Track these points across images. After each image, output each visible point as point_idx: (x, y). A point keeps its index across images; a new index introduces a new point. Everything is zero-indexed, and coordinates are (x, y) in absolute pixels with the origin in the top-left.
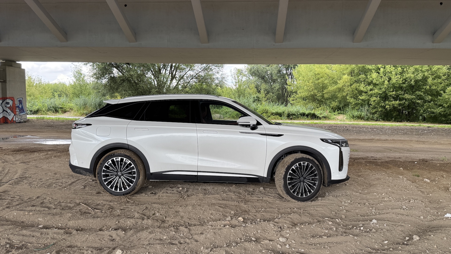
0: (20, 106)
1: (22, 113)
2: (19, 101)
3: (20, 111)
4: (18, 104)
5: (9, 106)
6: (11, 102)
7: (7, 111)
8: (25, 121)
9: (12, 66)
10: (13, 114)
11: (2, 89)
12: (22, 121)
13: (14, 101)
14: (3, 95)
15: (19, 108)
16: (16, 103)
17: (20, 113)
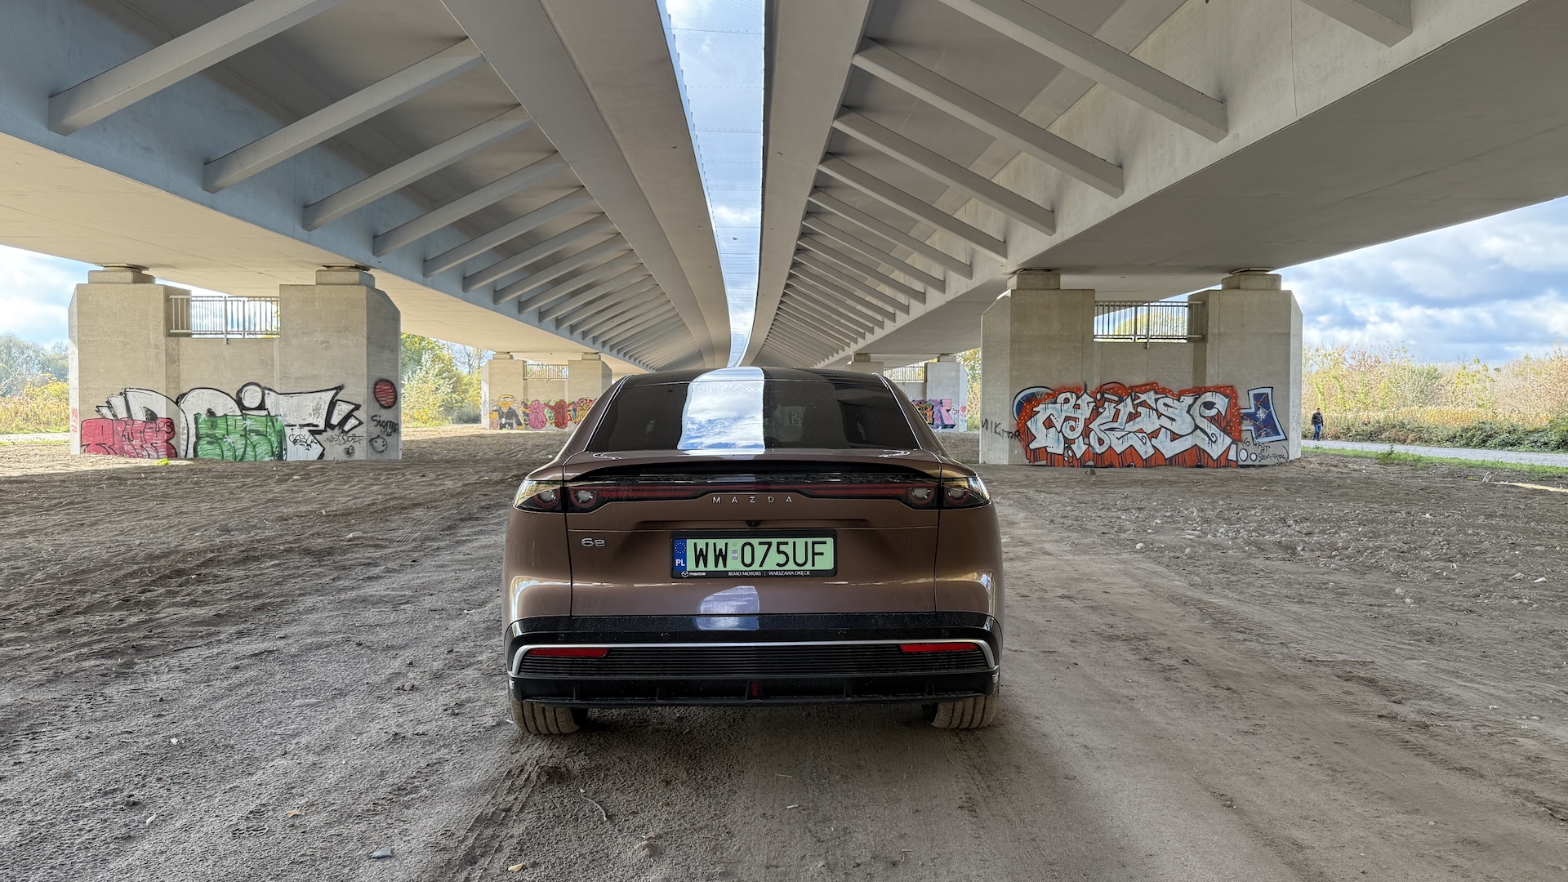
0: (1261, 414)
1: (1267, 435)
2: (1257, 397)
3: (1258, 429)
4: (1253, 406)
5: (1213, 412)
6: (1221, 403)
7: (1207, 430)
8: (1280, 464)
9: (1238, 288)
10: (1228, 440)
11: (1195, 362)
12: (1264, 462)
13: (1236, 398)
14: (1195, 379)
15: (1256, 419)
16: (1242, 402)
17: (1259, 436)
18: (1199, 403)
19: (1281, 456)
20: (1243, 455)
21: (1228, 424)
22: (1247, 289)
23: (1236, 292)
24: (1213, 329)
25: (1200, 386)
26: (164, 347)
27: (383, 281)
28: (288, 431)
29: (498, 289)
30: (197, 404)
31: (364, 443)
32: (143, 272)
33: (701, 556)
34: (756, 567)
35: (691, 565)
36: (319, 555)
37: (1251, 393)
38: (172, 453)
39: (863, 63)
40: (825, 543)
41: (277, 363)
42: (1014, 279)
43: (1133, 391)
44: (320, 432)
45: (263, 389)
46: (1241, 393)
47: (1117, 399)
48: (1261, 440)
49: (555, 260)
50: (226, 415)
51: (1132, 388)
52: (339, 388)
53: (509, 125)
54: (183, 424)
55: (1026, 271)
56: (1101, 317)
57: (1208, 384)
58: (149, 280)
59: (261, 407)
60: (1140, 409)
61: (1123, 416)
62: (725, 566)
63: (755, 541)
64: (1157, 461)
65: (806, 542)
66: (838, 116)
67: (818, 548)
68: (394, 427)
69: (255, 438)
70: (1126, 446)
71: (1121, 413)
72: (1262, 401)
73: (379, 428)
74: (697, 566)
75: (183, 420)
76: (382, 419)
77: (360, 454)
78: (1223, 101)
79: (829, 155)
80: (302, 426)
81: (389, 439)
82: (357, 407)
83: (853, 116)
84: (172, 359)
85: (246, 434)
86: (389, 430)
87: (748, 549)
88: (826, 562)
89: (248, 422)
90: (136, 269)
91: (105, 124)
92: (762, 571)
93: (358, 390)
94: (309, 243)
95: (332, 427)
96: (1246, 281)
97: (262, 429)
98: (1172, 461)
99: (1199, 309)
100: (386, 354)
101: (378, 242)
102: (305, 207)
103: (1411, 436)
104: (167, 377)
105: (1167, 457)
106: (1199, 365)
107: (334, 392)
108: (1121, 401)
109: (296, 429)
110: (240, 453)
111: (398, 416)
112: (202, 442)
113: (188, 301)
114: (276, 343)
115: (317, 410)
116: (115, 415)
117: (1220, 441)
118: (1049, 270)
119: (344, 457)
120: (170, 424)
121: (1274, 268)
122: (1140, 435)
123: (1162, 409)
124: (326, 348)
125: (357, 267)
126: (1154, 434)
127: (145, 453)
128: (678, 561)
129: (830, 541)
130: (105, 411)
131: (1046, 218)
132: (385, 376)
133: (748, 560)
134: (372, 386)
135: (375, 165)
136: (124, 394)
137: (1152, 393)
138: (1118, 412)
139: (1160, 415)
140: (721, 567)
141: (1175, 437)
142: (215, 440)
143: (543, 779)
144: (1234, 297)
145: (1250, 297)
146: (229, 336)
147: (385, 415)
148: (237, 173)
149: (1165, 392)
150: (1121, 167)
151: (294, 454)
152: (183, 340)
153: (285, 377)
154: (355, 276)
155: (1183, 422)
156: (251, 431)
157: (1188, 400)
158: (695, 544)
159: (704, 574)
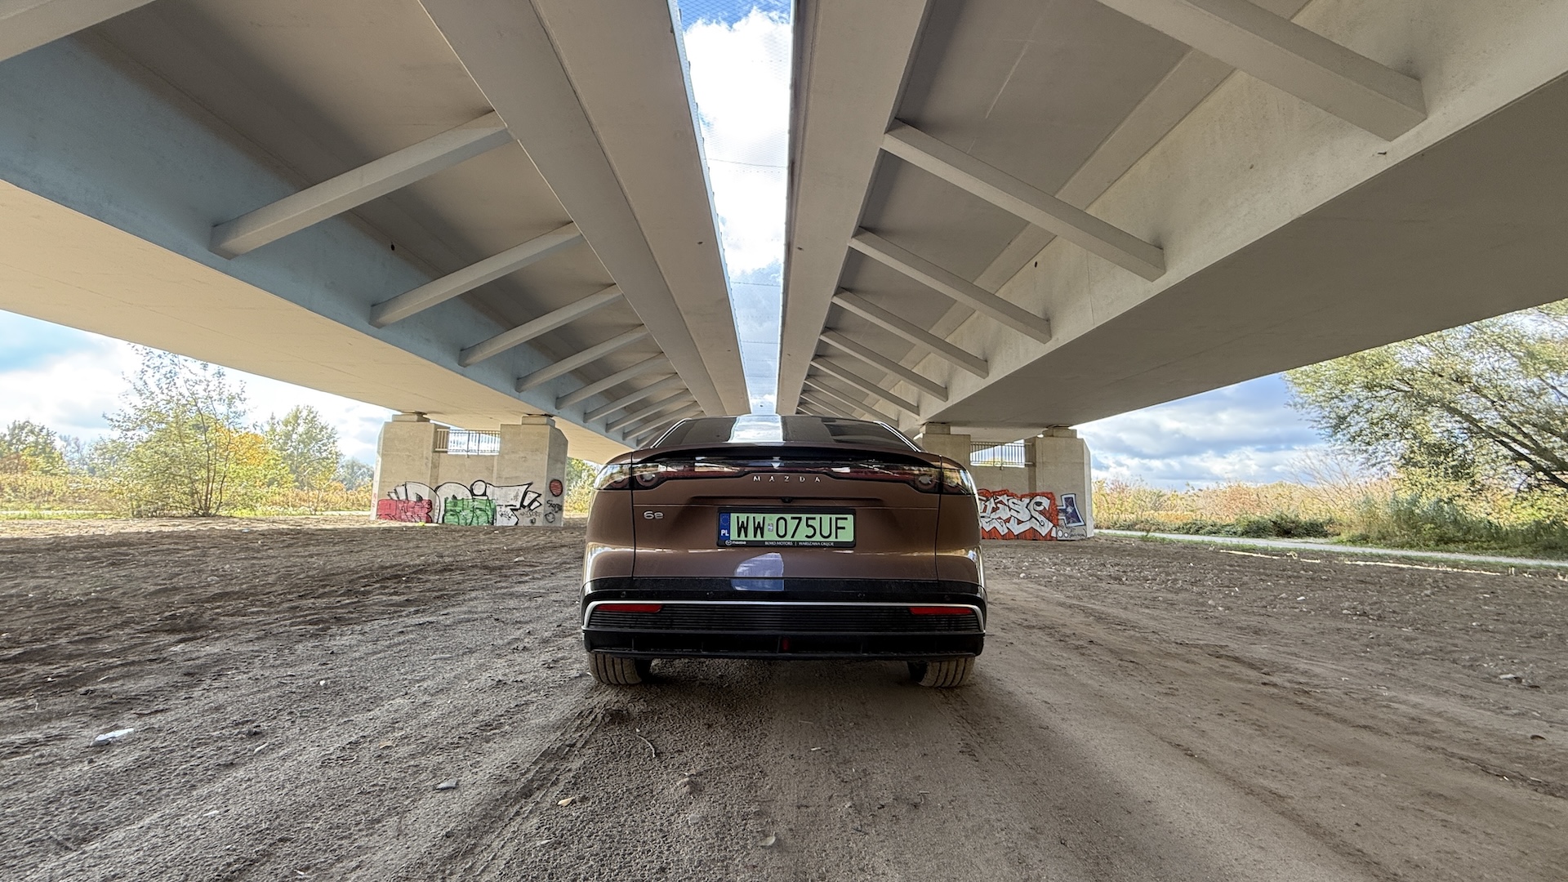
0: (1070, 510)
1: (1074, 522)
3: (1068, 518)
5: (1041, 508)
6: (1046, 503)
7: (1038, 518)
8: (1082, 540)
9: (1052, 436)
10: (1051, 525)
11: (1030, 478)
12: (1072, 538)
13: (1054, 499)
14: (1030, 488)
15: (1067, 513)
16: (1058, 503)
17: (1069, 523)
18: (1033, 502)
19: (1083, 535)
20: (1060, 534)
21: (1051, 515)
22: (1057, 437)
23: (1051, 438)
24: (1039, 459)
25: (1033, 492)
26: (430, 459)
27: (560, 423)
28: (498, 508)
29: (626, 431)
30: (447, 492)
31: (542, 516)
32: (424, 416)
33: (743, 528)
34: (788, 538)
35: (734, 535)
36: (491, 569)
37: (1063, 497)
38: (429, 520)
39: (838, 301)
40: (846, 519)
41: (495, 469)
42: (924, 427)
43: (995, 494)
44: (517, 510)
45: (486, 484)
46: (1057, 497)
47: (985, 499)
48: (1070, 525)
49: (658, 415)
50: (463, 499)
51: (994, 492)
52: (530, 484)
53: (637, 335)
54: (438, 504)
55: (930, 423)
56: (974, 453)
57: (1038, 491)
58: (427, 420)
59: (484, 494)
60: (999, 505)
61: (989, 509)
62: (762, 537)
63: (788, 517)
64: (1009, 536)
65: (831, 518)
66: (823, 333)
67: (841, 523)
68: (560, 508)
69: (478, 512)
70: (991, 527)
71: (988, 508)
72: (1070, 502)
73: (551, 508)
74: (739, 536)
75: (438, 501)
76: (553, 503)
77: (539, 522)
78: (1048, 320)
79: (817, 356)
80: (506, 506)
81: (556, 515)
82: (539, 495)
83: (831, 333)
84: (435, 466)
85: (473, 510)
86: (557, 509)
87: (782, 522)
88: (847, 536)
89: (476, 503)
90: (420, 414)
91: (403, 323)
92: (794, 542)
93: (541, 486)
94: (518, 399)
95: (524, 507)
96: (1057, 433)
97: (483, 507)
98: (1018, 537)
99: (1031, 448)
100: (559, 465)
101: (559, 401)
102: (518, 379)
103: (1153, 528)
104: (431, 476)
105: (1015, 534)
106: (1032, 480)
107: (526, 486)
108: (988, 500)
109: (503, 508)
110: (469, 521)
111: (562, 502)
112: (448, 514)
113: (448, 433)
114: (496, 458)
115: (516, 497)
116: (398, 498)
117: (1046, 524)
118: (944, 423)
119: (530, 524)
120: (430, 503)
121: (1072, 425)
122: (999, 521)
123: (1012, 506)
124: (524, 461)
125: (545, 415)
126: (1008, 520)
127: (413, 520)
128: (723, 532)
129: (850, 517)
130: (393, 495)
131: (943, 392)
132: (557, 478)
133: (782, 533)
134: (549, 483)
135: (559, 358)
136: (405, 485)
137: (1005, 496)
138: (986, 506)
139: (1010, 509)
140: (759, 538)
141: (1020, 522)
142: (456, 514)
143: (607, 720)
144: (1050, 441)
145: (1060, 442)
146: (469, 453)
147: (555, 501)
148: (479, 356)
149: (1013, 495)
150: (986, 361)
151: (501, 522)
152: (441, 454)
153: (499, 477)
154: (545, 420)
155: (1024, 513)
156: (477, 508)
157: (1027, 500)
158: (738, 517)
159: (745, 543)
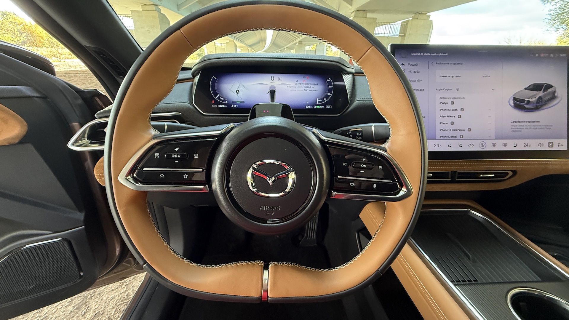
22: (420, 19)
23: (417, 20)
24: (408, 32)
42: (353, 14)
55: (357, 11)
96: (420, 16)
99: (404, 26)
118: (364, 11)
121: (428, 13)
124: (149, 33)
125: (154, 5)
144: (415, 22)
145: (421, 22)
154: (154, 8)
